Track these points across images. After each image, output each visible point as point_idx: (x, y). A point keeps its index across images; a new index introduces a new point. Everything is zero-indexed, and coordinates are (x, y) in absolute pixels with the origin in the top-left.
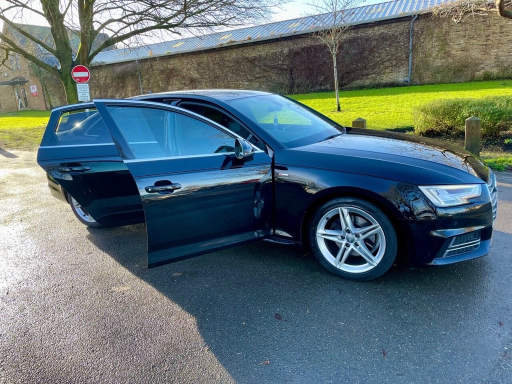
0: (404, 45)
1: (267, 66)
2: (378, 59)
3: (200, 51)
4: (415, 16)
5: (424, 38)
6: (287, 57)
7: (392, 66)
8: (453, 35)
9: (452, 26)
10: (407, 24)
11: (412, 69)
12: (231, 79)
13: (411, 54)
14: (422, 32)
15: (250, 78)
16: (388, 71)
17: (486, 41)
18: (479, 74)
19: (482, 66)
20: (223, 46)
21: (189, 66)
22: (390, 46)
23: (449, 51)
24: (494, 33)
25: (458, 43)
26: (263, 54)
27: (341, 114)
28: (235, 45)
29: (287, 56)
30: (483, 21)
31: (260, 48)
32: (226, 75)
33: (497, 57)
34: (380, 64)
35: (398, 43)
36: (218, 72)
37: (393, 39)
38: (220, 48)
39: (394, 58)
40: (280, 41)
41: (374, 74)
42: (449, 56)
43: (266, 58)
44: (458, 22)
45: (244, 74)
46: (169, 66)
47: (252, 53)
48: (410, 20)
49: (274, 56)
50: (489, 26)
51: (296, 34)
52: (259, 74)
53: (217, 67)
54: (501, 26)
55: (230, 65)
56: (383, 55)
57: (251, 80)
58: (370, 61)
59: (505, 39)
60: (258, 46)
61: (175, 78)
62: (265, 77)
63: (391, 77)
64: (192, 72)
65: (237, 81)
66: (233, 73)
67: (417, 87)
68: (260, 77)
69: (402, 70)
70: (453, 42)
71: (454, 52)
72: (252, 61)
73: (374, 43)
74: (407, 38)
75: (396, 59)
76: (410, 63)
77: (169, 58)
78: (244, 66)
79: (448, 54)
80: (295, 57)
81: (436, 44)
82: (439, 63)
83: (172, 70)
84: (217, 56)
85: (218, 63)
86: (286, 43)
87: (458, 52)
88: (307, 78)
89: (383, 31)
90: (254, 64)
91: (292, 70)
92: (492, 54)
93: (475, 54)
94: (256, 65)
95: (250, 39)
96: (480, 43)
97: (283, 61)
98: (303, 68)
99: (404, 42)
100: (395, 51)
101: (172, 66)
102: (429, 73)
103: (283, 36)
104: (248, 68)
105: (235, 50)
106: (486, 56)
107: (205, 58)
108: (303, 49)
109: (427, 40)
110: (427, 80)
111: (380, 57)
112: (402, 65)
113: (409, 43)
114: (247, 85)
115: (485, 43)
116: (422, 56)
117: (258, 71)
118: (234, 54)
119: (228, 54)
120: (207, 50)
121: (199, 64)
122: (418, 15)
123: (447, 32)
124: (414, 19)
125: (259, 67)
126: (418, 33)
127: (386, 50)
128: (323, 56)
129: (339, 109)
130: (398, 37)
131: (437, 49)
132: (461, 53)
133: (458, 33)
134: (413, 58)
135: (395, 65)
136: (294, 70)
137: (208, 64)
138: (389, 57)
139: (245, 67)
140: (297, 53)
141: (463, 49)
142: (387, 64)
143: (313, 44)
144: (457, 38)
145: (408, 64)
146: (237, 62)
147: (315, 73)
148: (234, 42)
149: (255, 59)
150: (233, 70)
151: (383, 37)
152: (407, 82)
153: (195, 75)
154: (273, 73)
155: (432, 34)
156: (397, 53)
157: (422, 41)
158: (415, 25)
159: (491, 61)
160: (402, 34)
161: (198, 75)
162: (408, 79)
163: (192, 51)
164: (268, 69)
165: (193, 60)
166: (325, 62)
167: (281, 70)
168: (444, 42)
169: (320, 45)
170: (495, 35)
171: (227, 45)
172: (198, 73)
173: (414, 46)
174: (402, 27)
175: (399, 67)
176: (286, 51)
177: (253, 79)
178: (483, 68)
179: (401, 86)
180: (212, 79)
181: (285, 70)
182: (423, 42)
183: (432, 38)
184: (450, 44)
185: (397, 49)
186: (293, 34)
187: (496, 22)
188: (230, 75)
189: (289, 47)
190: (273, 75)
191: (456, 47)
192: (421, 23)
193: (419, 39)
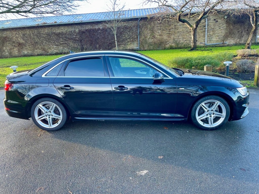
0: (135, 31)
1: (67, 38)
2: (124, 38)
3: (24, 27)
4: (139, 18)
5: (144, 29)
6: (78, 34)
7: (131, 41)
8: (156, 28)
10: (136, 22)
11: (139, 43)
12: (45, 44)
13: (139, 36)
14: (143, 26)
15: (57, 44)
16: (129, 43)
17: (169, 32)
18: (167, 46)
19: (168, 43)
20: (39, 25)
21: (17, 36)
22: (129, 32)
23: (154, 36)
24: (172, 28)
25: (158, 32)
26: (64, 31)
28: (47, 25)
29: (78, 33)
30: (168, 23)
31: (62, 28)
32: (42, 42)
33: (174, 39)
34: (125, 40)
35: (133, 30)
36: (37, 40)
37: (130, 29)
38: (37, 26)
39: (131, 37)
40: (73, 25)
41: (123, 44)
42: (155, 38)
43: (66, 33)
44: (160, 22)
45: (54, 41)
46: (3, 35)
47: (58, 31)
48: (137, 20)
49: (71, 33)
50: (170, 25)
51: (82, 22)
52: (62, 42)
53: (36, 37)
54: (175, 25)
55: (44, 36)
56: (126, 36)
57: (58, 45)
58: (121, 38)
59: (176, 31)
60: (61, 27)
61: (8, 42)
62: (66, 44)
63: (131, 46)
64: (19, 39)
65: (49, 45)
66: (46, 41)
68: (63, 44)
69: (135, 43)
70: (156, 32)
71: (156, 36)
72: (58, 35)
73: (122, 30)
74: (136, 29)
75: (132, 38)
76: (139, 40)
77: (3, 31)
78: (53, 37)
80: (82, 34)
81: (149, 32)
82: (151, 41)
83: (6, 37)
84: (36, 31)
85: (36, 35)
86: (77, 26)
88: (91, 45)
89: (125, 24)
90: (59, 36)
91: (81, 41)
92: (172, 37)
93: (165, 37)
94: (60, 37)
95: (56, 22)
96: (167, 32)
97: (76, 36)
98: (87, 40)
99: (135, 30)
100: (131, 34)
101: (5, 35)
102: (147, 45)
103: (75, 23)
104: (55, 38)
105: (47, 28)
106: (169, 38)
107: (28, 32)
108: (87, 30)
109: (145, 30)
110: (146, 48)
111: (125, 37)
112: (135, 41)
113: (137, 31)
114: (55, 48)
115: (169, 33)
116: (143, 37)
117: (61, 40)
118: (46, 30)
119: (43, 30)
121: (24, 35)
122: (141, 18)
123: (154, 27)
124: (139, 20)
125: (62, 38)
126: (141, 27)
127: (127, 34)
128: (97, 35)
130: (132, 28)
131: (149, 34)
133: (158, 27)
134: (140, 38)
135: (132, 41)
136: (82, 41)
137: (30, 35)
138: (129, 37)
139: (54, 38)
140: (83, 32)
141: (160, 35)
142: (128, 40)
143: (92, 28)
144: (158, 30)
145: (138, 41)
146: (48, 35)
147: (94, 43)
148: (46, 23)
149: (59, 34)
150: (46, 39)
151: (126, 27)
152: (138, 49)
153: (22, 41)
154: (71, 42)
155: (147, 27)
156: (132, 35)
157: (143, 30)
158: (140, 22)
159: (171, 41)
160: (134, 26)
161: (23, 41)
162: (138, 48)
164: (67, 39)
165: (19, 32)
166: (98, 38)
167: (75, 40)
168: (152, 31)
169: (95, 29)
170: (173, 29)
171: (42, 25)
172: (23, 40)
173: (140, 33)
174: (134, 23)
175: (134, 42)
176: (77, 30)
177: (59, 44)
178: (169, 44)
180: (33, 44)
181: (77, 40)
182: (143, 31)
183: (147, 29)
185: (132, 33)
186: (81, 22)
187: (173, 23)
188: (45, 42)
189: (79, 28)
190: (71, 43)
191: (157, 34)
192: (142, 22)
193: (142, 29)
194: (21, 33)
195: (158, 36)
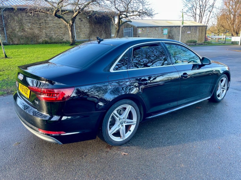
4: (3, 8)
5: (10, 21)
8: (24, 21)
9: (23, 16)
11: (7, 36)
13: (5, 28)
14: (8, 18)
17: (40, 26)
18: (40, 40)
19: (41, 37)
24: (43, 23)
25: (27, 25)
30: (37, 17)
33: (46, 34)
42: (25, 31)
44: (32, 15)
50: (40, 19)
54: (45, 20)
59: (47, 26)
69: (2, 36)
70: (25, 25)
71: (26, 29)
76: (5, 33)
79: (23, 30)
81: (17, 24)
82: (20, 34)
87: (28, 30)
92: (44, 32)
93: (37, 31)
96: (37, 26)
102: (16, 39)
106: (41, 33)
109: (12, 22)
110: (16, 42)
113: (2, 22)
115: (40, 27)
116: (10, 30)
123: (21, 19)
124: (3, 10)
126: (6, 18)
131: (18, 27)
132: (30, 30)
134: (6, 31)
141: (31, 29)
144: (27, 23)
152: (6, 43)
155: (14, 19)
158: (4, 13)
159: (44, 35)
162: (6, 41)
168: (21, 24)
170: (43, 24)
173: (5, 24)
178: (41, 38)
182: (10, 23)
183: (14, 21)
184: (24, 25)
187: (42, 18)
191: (27, 27)
192: (7, 13)
193: (7, 21)
195: (28, 29)
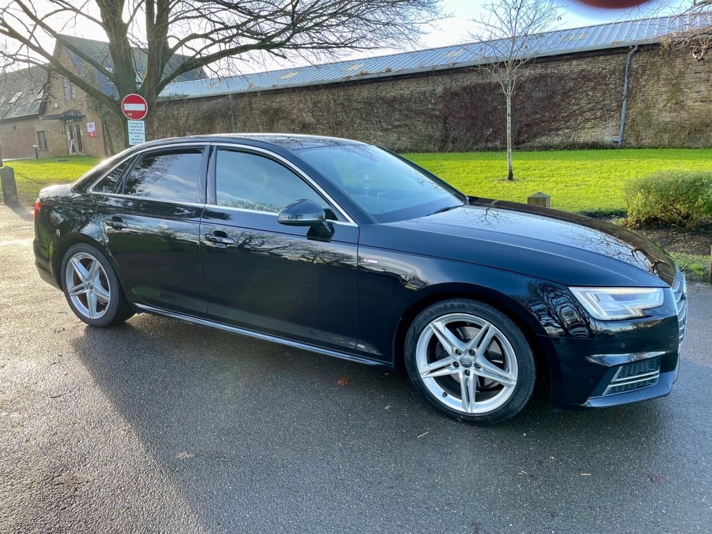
0: (615, 88)
1: (411, 111)
2: (575, 108)
3: (318, 85)
4: (633, 47)
5: (646, 80)
6: (440, 99)
7: (595, 119)
8: (689, 78)
9: (689, 64)
10: (621, 58)
11: (625, 124)
12: (358, 126)
13: (625, 102)
14: (644, 72)
15: (385, 126)
16: (589, 125)
20: (351, 79)
21: (301, 106)
22: (594, 89)
23: (682, 101)
25: (697, 90)
26: (407, 93)
27: (513, 184)
28: (367, 79)
29: (440, 97)
31: (403, 84)
32: (352, 121)
34: (578, 115)
35: (606, 85)
36: (341, 116)
37: (600, 79)
38: (346, 82)
39: (599, 106)
40: (432, 75)
41: (568, 128)
42: (682, 108)
43: (411, 99)
44: (699, 58)
45: (378, 120)
46: (274, 104)
47: (391, 92)
48: (626, 53)
49: (422, 97)
51: (456, 66)
52: (399, 121)
53: (339, 109)
55: (359, 107)
56: (583, 102)
57: (387, 130)
58: (563, 109)
60: (400, 82)
61: (281, 121)
62: (407, 125)
63: (593, 134)
64: (304, 115)
65: (367, 129)
66: (362, 119)
67: (631, 150)
68: (399, 126)
69: (610, 125)
70: (690, 88)
71: (690, 103)
72: (390, 103)
73: (571, 84)
74: (619, 79)
75: (602, 109)
76: (623, 115)
77: (275, 94)
78: (378, 109)
79: (681, 105)
80: (452, 99)
81: (663, 89)
82: (666, 117)
83: (278, 110)
84: (342, 94)
85: (342, 104)
86: (440, 79)
87: (696, 104)
88: (468, 130)
89: (584, 66)
90: (392, 107)
91: (446, 118)
94: (396, 108)
95: (389, 70)
97: (434, 104)
98: (463, 115)
99: (615, 84)
100: (601, 97)
101: (277, 105)
102: (650, 132)
103: (437, 69)
104: (383, 111)
105: (367, 86)
107: (324, 96)
108: (464, 89)
109: (650, 83)
110: (646, 142)
111: (577, 105)
112: (610, 117)
113: (623, 86)
114: (380, 136)
116: (640, 105)
117: (397, 116)
118: (365, 92)
119: (357, 91)
120: (328, 84)
121: (315, 104)
122: (639, 46)
123: (682, 74)
124: (632, 52)
125: (400, 111)
126: (637, 73)
127: (587, 95)
128: (494, 99)
129: (511, 177)
130: (606, 76)
131: (664, 97)
132: (700, 106)
133: (698, 75)
134: (627, 109)
135: (600, 118)
136: (450, 118)
137: (328, 104)
138: (591, 106)
139: (380, 110)
140: (455, 94)
141: (704, 99)
142: (588, 115)
143: (480, 81)
144: (696, 82)
145: (620, 117)
146: (368, 103)
147: (480, 123)
148: (366, 74)
149: (394, 100)
150: (362, 114)
151: (584, 76)
152: (617, 142)
153: (309, 119)
154: (419, 121)
155: (659, 74)
156: (603, 100)
157: (643, 84)
158: (634, 59)
160: (613, 73)
161: (312, 120)
162: (618, 139)
163: (307, 85)
164: (411, 115)
165: (307, 97)
166: (495, 109)
167: (431, 117)
168: (676, 88)
169: (490, 84)
171: (356, 78)
172: (313, 116)
173: (629, 91)
174: (614, 62)
175: (605, 120)
176: (439, 90)
177: (390, 127)
179: (607, 149)
180: (331, 126)
181: (437, 117)
182: (644, 86)
183: (658, 80)
184: (684, 90)
185: (604, 94)
186: (451, 66)
188: (358, 121)
189: (444, 84)
190: (419, 123)
191: (694, 95)
192: (643, 58)
193: (638, 81)
194: (310, 98)
195: (696, 101)
